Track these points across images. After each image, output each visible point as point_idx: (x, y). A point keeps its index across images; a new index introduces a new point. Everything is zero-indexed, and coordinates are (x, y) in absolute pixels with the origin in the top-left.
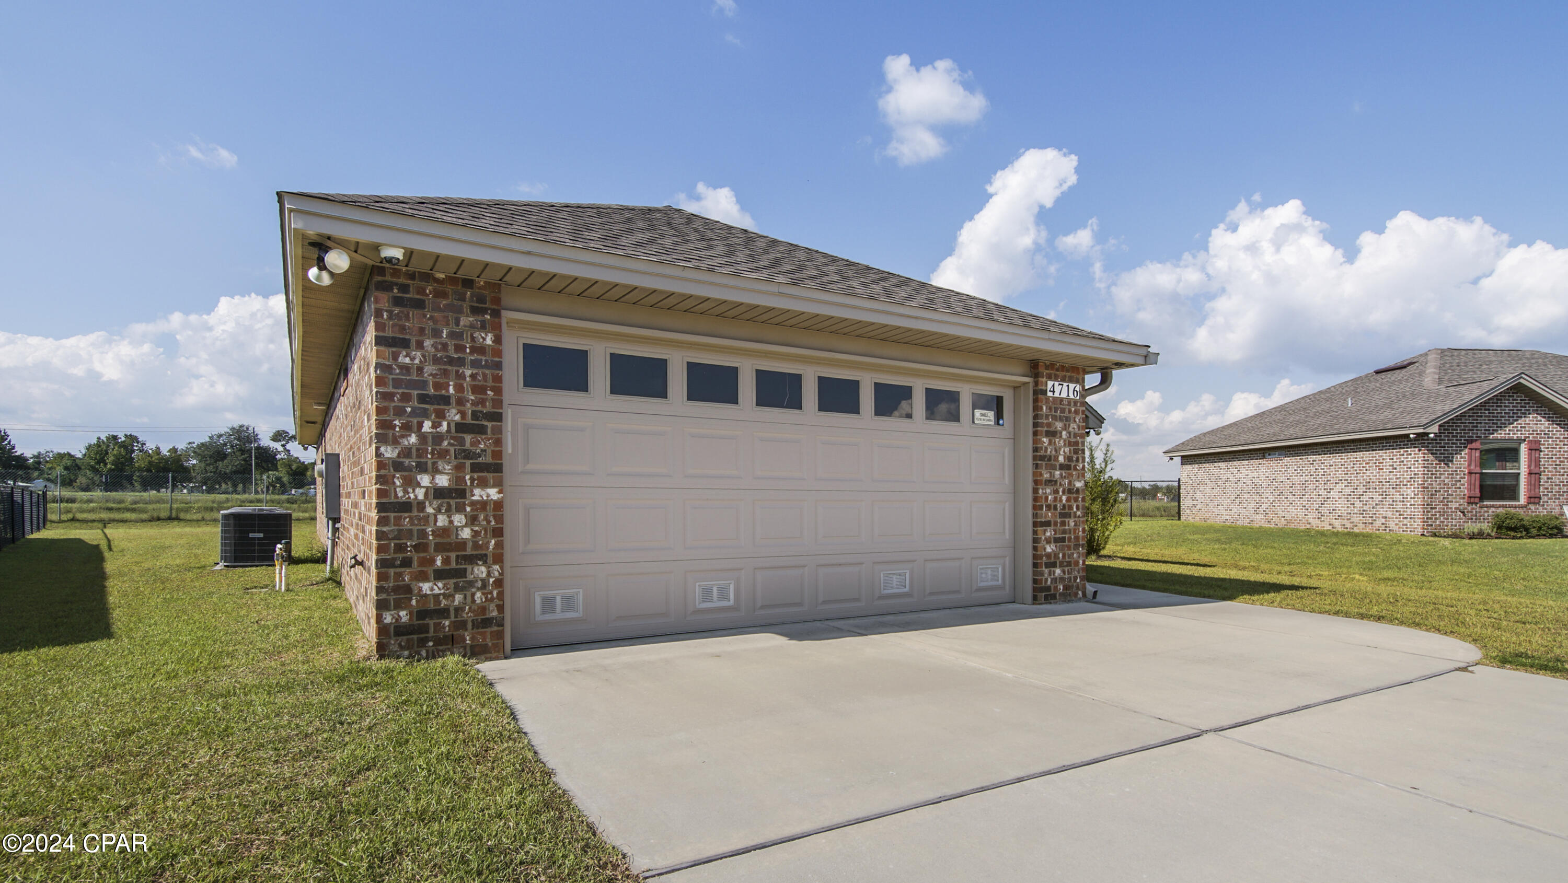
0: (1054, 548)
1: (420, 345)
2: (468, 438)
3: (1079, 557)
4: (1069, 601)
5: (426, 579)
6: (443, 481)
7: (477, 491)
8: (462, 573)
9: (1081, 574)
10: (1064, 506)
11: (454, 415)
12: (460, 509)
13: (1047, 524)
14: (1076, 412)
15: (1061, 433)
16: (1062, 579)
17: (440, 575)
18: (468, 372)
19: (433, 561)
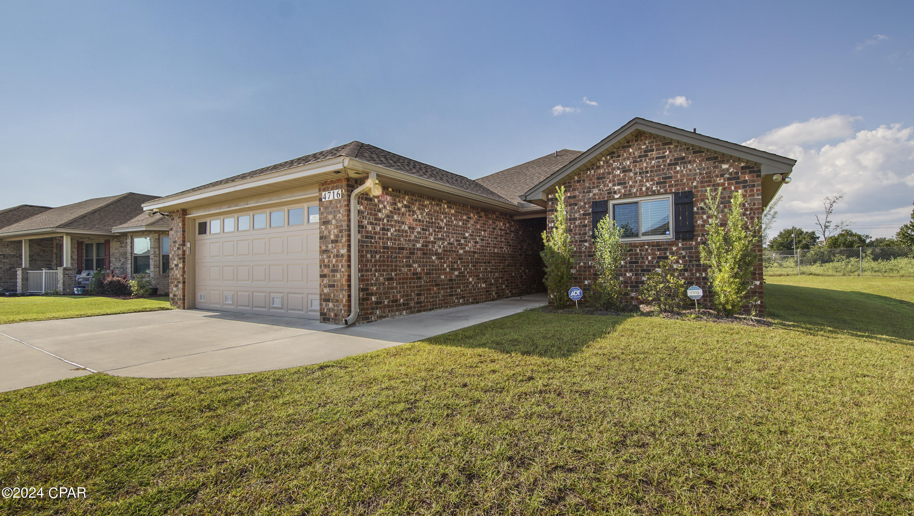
0: (328, 291)
4: (337, 324)
6: (176, 262)
8: (178, 286)
10: (334, 265)
12: (178, 270)
13: (325, 276)
15: (332, 221)
16: (333, 310)
19: (174, 283)
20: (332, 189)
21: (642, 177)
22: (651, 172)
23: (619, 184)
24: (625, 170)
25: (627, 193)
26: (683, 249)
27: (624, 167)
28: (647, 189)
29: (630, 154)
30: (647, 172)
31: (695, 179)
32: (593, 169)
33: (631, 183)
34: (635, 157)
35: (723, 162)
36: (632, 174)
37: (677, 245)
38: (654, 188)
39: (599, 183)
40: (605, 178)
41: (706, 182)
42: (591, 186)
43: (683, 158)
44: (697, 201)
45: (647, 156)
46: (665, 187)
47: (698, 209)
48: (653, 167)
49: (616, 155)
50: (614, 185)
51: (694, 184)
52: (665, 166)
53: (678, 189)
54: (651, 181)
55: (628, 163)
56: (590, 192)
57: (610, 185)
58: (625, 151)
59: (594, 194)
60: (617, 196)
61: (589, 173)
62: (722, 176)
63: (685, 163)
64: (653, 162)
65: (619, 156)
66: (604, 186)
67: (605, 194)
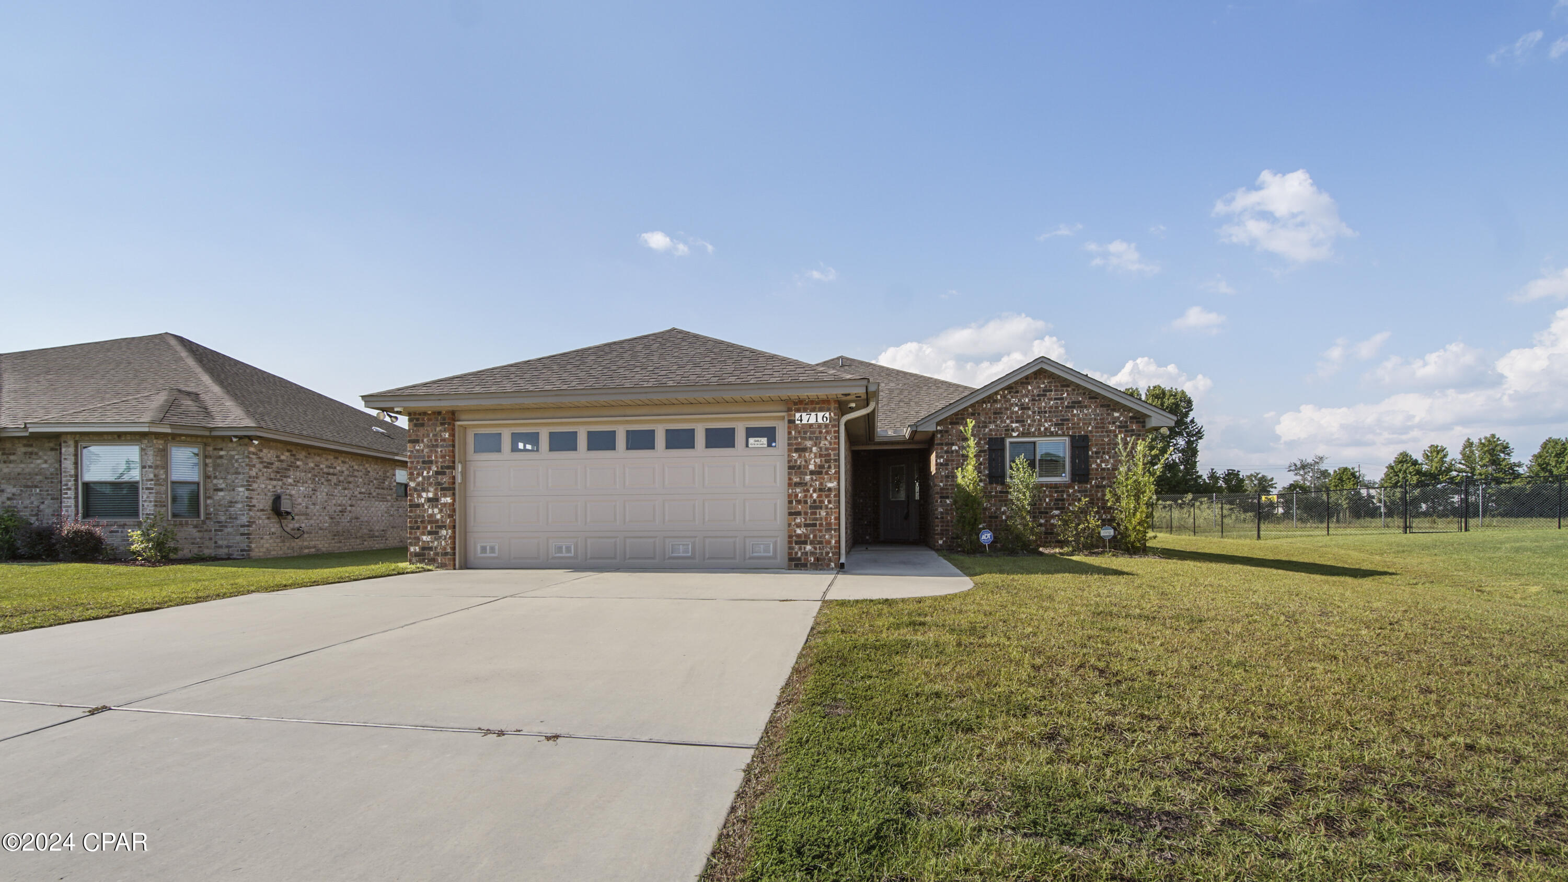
0: (805, 531)
1: (423, 441)
2: (440, 477)
3: (832, 538)
4: (821, 570)
5: (424, 535)
6: (431, 495)
7: (443, 499)
8: (437, 533)
9: (833, 550)
10: (815, 501)
11: (434, 468)
12: (437, 507)
13: (799, 513)
14: (827, 432)
15: (811, 449)
16: (812, 553)
17: (430, 533)
18: (439, 450)
19: (427, 527)
20: (813, 410)
21: (1041, 417)
22: (1050, 412)
23: (1017, 422)
24: (1024, 408)
25: (1026, 431)
26: (1079, 492)
27: (1022, 404)
28: (1046, 429)
29: (1029, 391)
30: (1045, 412)
31: (1090, 424)
32: (989, 402)
33: (1029, 422)
34: (1034, 395)
35: (1114, 410)
36: (1030, 413)
37: (1074, 487)
38: (1052, 429)
39: (996, 418)
40: (1002, 413)
41: (1100, 428)
42: (987, 420)
43: (1080, 402)
44: (1092, 445)
45: (1045, 395)
46: (1062, 429)
47: (1092, 453)
48: (1051, 407)
49: (1014, 390)
50: (1012, 422)
51: (1090, 429)
52: (1063, 407)
53: (1075, 433)
54: (1050, 421)
55: (1027, 400)
56: (986, 427)
57: (1008, 421)
58: (1023, 388)
59: (991, 430)
60: (1015, 434)
61: (985, 406)
62: (1114, 423)
63: (1081, 407)
64: (1052, 402)
65: (1017, 392)
66: (1001, 422)
67: (1002, 431)
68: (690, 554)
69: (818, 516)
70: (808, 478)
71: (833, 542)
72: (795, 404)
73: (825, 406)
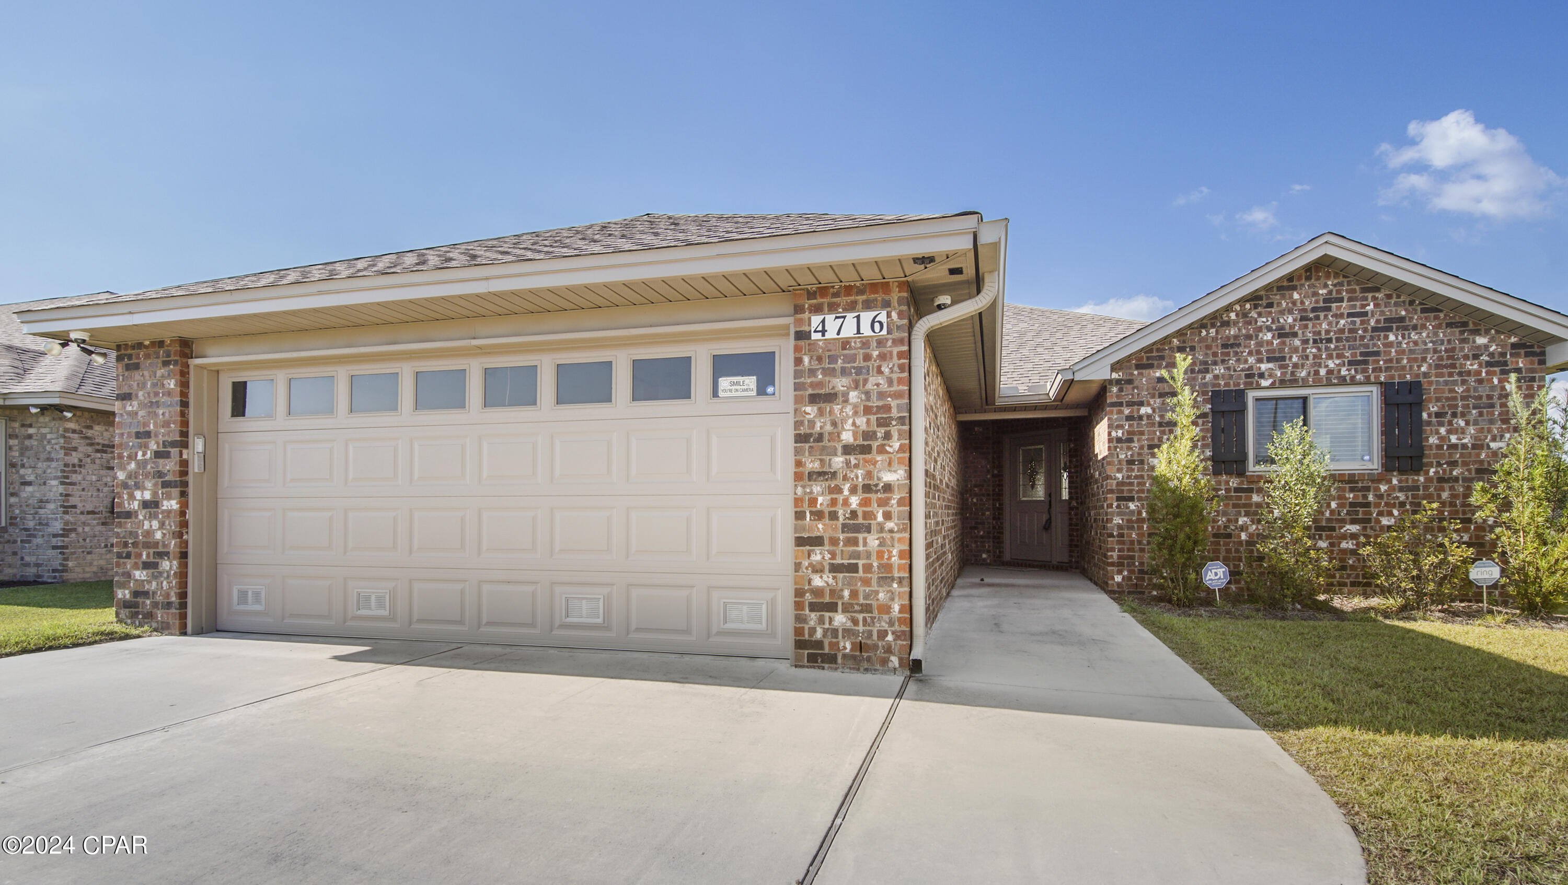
0: (831, 581)
1: (137, 396)
2: (161, 461)
3: (892, 599)
4: (866, 670)
5: (138, 569)
6: (147, 496)
7: (165, 503)
8: (155, 565)
9: (897, 627)
10: (854, 514)
11: (153, 446)
12: (156, 517)
13: (817, 541)
14: (882, 357)
15: (845, 395)
16: (847, 632)
17: (146, 566)
18: (161, 412)
19: (141, 555)
20: (851, 307)
21: (1319, 349)
22: (1338, 340)
23: (1269, 360)
24: (1282, 334)
25: (1288, 377)
26: (1401, 489)
27: (1282, 328)
28: (1330, 372)
29: (1294, 303)
30: (1329, 340)
31: (1424, 359)
32: (1213, 326)
33: (1295, 359)
34: (1305, 310)
35: (1477, 332)
36: (1297, 342)
37: (1390, 481)
38: (1344, 372)
39: (1228, 354)
40: (1239, 345)
41: (1446, 367)
42: (1210, 359)
43: (1402, 319)
44: (1429, 400)
45: (1329, 309)
46: (1364, 371)
47: (1429, 415)
48: (1342, 331)
49: (1264, 302)
50: (1260, 361)
51: (1423, 369)
52: (1365, 330)
53: (1393, 377)
54: (1338, 357)
55: (1290, 320)
56: (1207, 371)
57: (1251, 360)
58: (1283, 296)
59: (1216, 377)
60: (1265, 383)
61: (1204, 333)
62: (1476, 357)
63: (1406, 328)
64: (1342, 322)
65: (1270, 305)
66: (1238, 360)
67: (1239, 377)
68: (600, 620)
69: (861, 548)
70: (838, 461)
71: (896, 608)
72: (811, 295)
73: (879, 297)
